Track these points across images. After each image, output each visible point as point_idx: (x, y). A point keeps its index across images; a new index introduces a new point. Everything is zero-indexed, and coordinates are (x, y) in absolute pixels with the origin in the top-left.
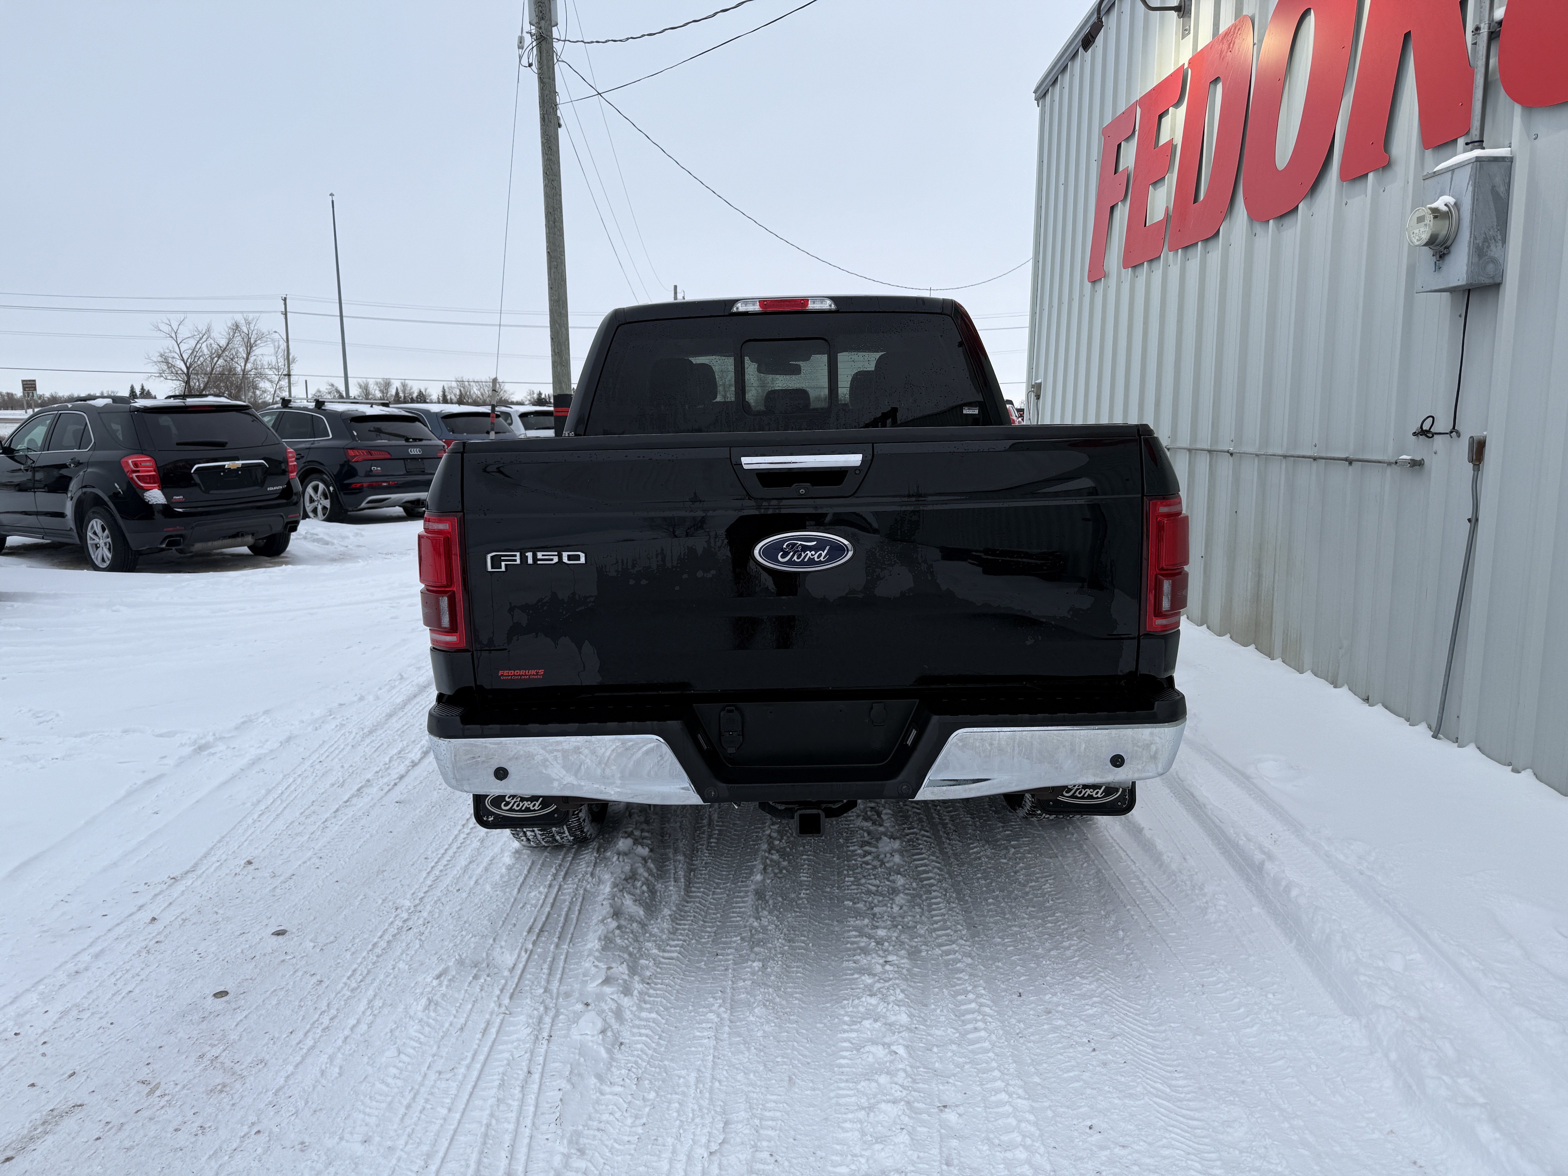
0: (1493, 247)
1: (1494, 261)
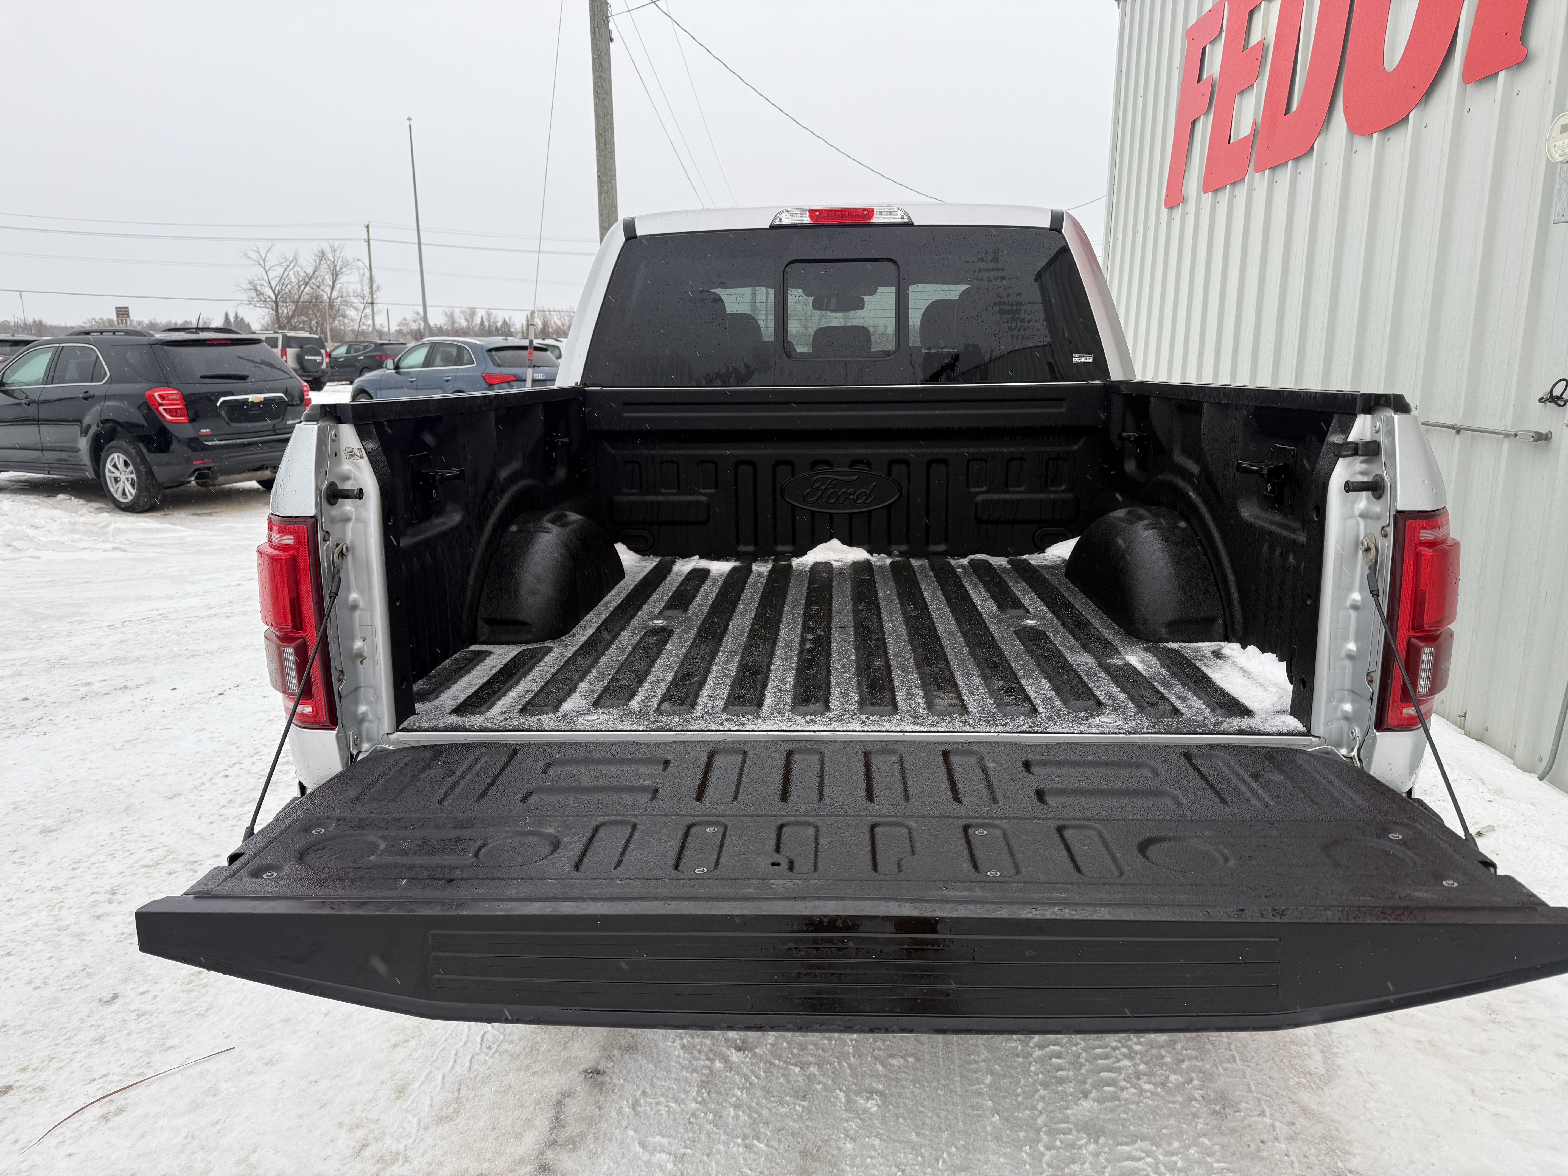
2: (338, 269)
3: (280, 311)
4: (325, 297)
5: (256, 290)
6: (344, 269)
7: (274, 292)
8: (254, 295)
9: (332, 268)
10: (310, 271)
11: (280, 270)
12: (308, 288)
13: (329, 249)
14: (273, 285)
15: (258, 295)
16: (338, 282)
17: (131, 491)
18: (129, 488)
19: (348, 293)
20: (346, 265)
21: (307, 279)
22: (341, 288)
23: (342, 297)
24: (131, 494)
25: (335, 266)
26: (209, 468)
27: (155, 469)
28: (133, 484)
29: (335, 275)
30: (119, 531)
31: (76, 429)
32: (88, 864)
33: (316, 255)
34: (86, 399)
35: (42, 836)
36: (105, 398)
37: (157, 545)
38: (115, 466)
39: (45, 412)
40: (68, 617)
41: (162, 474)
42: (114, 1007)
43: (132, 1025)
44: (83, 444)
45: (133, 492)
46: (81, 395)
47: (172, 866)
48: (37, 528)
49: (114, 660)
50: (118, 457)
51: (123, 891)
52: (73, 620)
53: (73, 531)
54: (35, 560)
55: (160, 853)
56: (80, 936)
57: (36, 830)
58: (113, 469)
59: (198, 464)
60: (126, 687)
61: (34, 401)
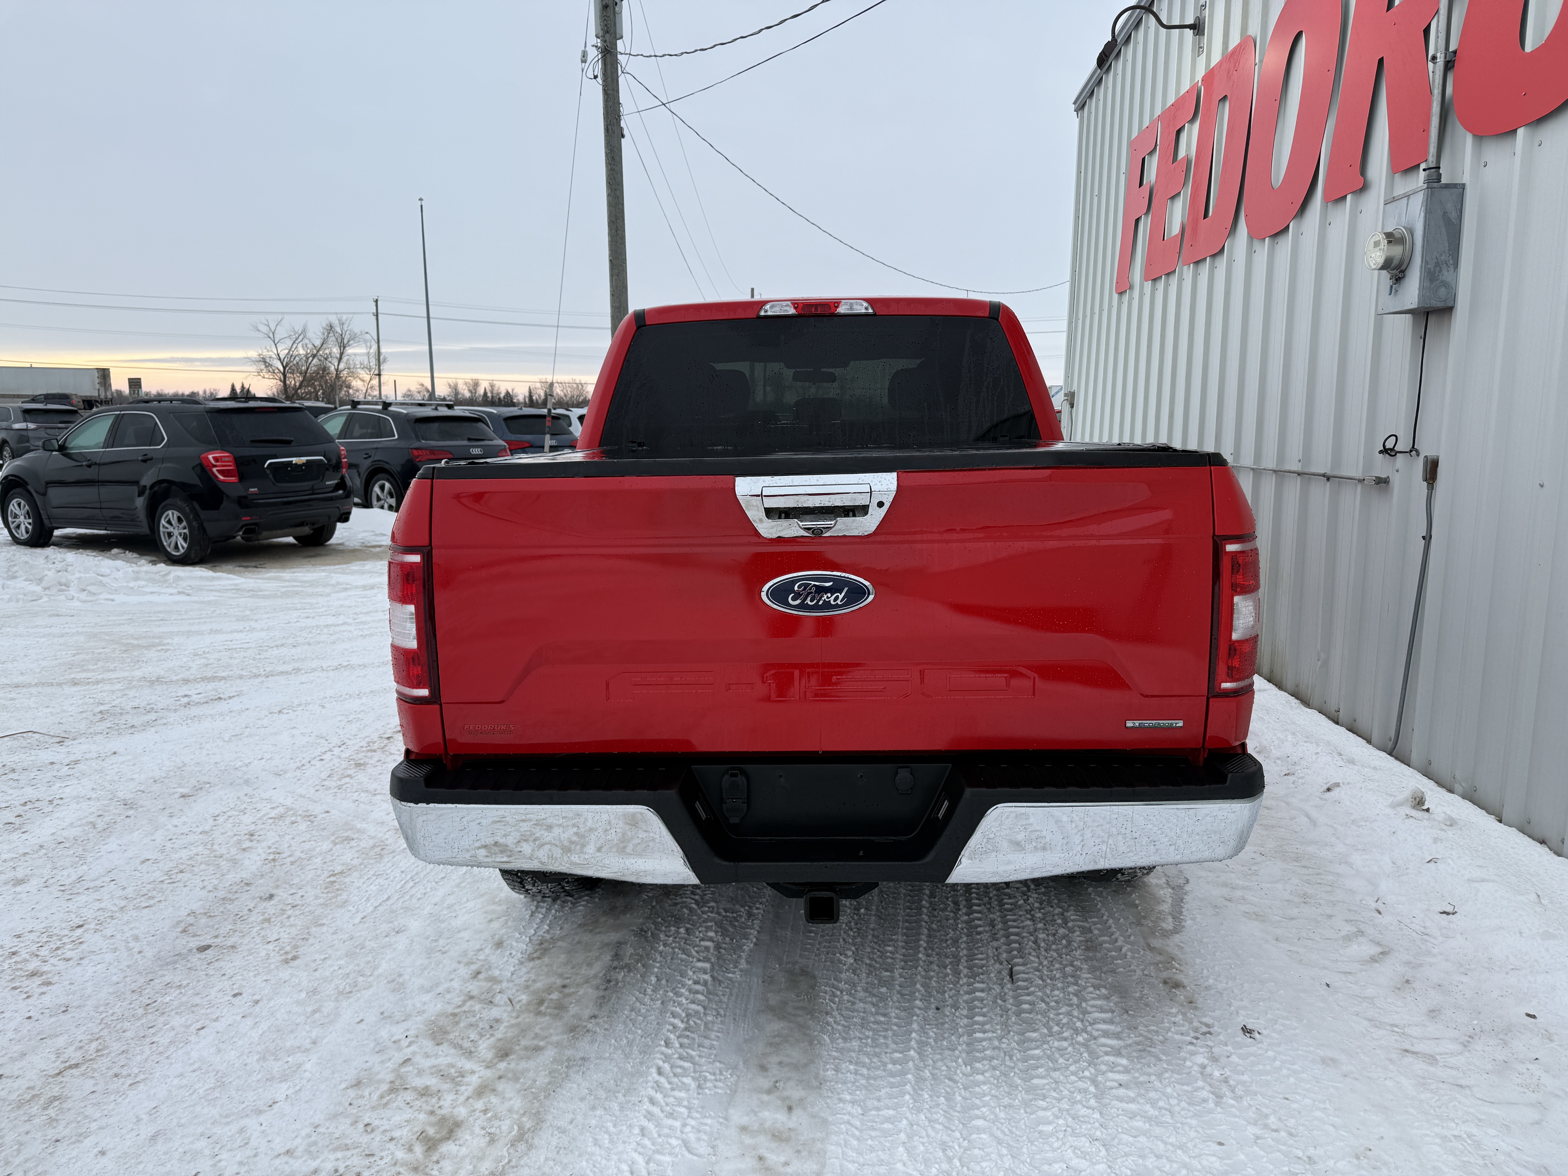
0: (1445, 272)
1: (1446, 285)
2: (345, 341)
3: (288, 382)
4: (332, 368)
5: (265, 362)
6: (351, 342)
7: (282, 364)
8: (263, 367)
9: (339, 340)
10: (318, 343)
11: (289, 343)
12: (315, 361)
13: (337, 322)
14: (282, 357)
15: (266, 367)
16: (345, 354)
17: (183, 545)
18: (181, 542)
19: (355, 364)
20: (354, 337)
21: (315, 352)
22: (348, 360)
23: (349, 368)
24: (183, 548)
25: (343, 339)
26: (255, 524)
27: (205, 524)
28: (185, 539)
29: (343, 346)
30: (179, 578)
31: (135, 489)
32: (226, 817)
33: (324, 328)
34: (144, 461)
35: (182, 799)
36: (163, 460)
37: (216, 591)
38: (169, 522)
39: (106, 473)
40: (154, 646)
41: (214, 529)
42: (272, 902)
43: (290, 912)
44: (140, 502)
45: (185, 546)
46: (140, 458)
47: (293, 818)
48: (102, 576)
49: (203, 679)
50: (173, 514)
51: (258, 834)
52: (160, 648)
53: (136, 579)
54: (110, 602)
55: (281, 810)
56: (234, 862)
57: (177, 796)
58: (166, 525)
59: (246, 519)
60: (220, 698)
61: (96, 464)
